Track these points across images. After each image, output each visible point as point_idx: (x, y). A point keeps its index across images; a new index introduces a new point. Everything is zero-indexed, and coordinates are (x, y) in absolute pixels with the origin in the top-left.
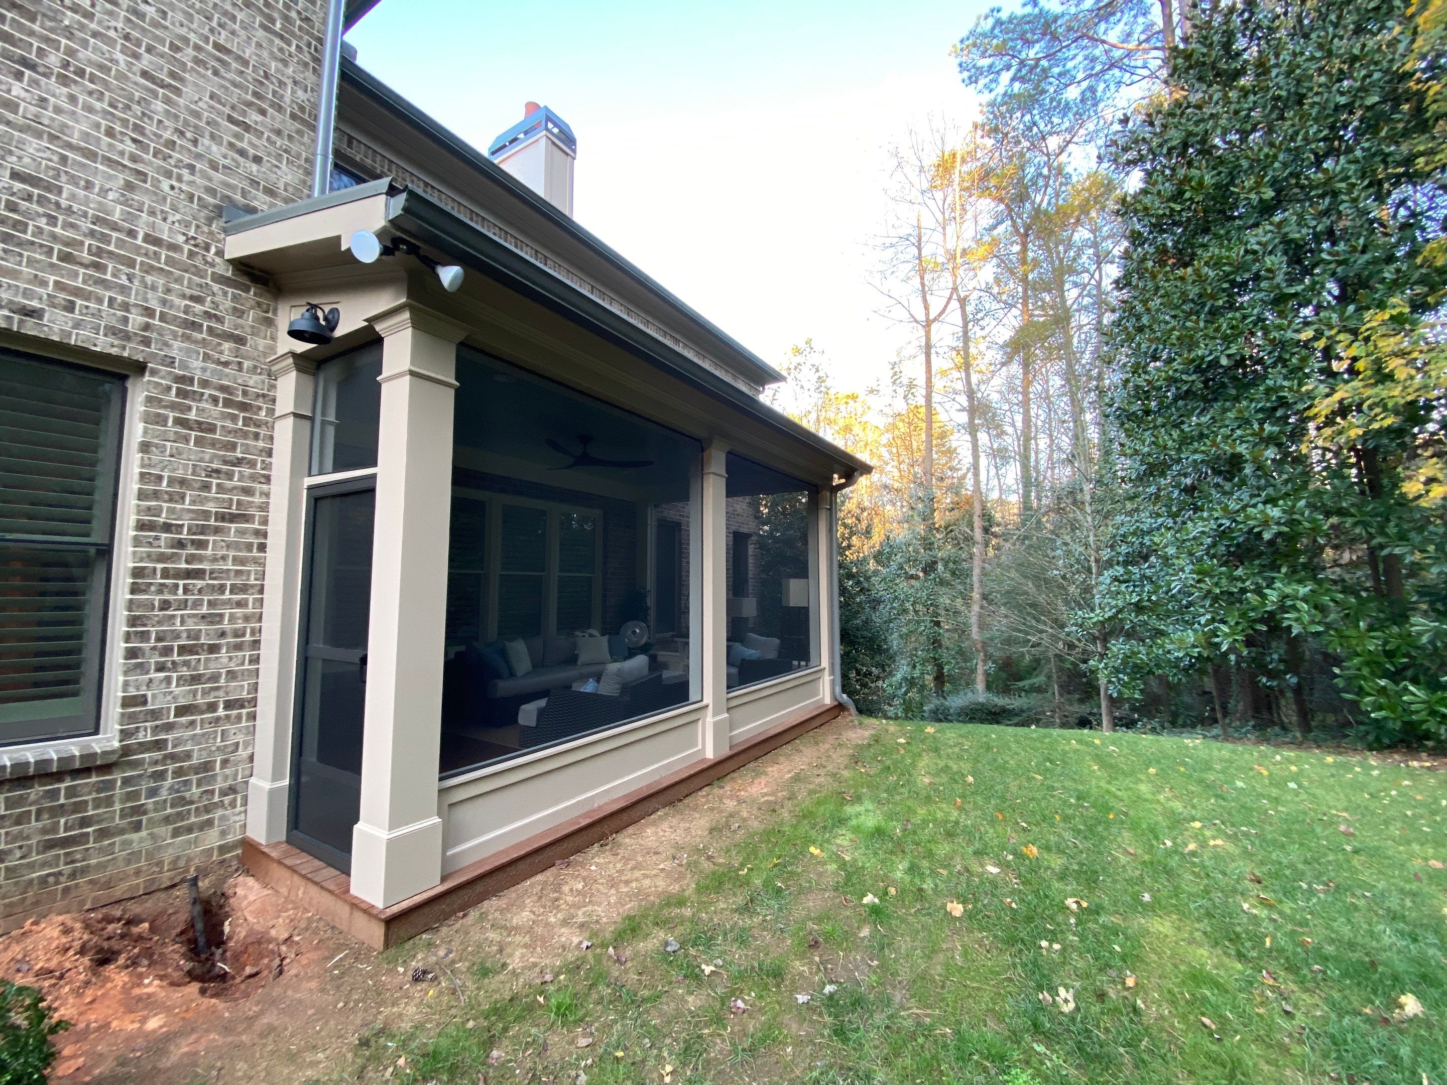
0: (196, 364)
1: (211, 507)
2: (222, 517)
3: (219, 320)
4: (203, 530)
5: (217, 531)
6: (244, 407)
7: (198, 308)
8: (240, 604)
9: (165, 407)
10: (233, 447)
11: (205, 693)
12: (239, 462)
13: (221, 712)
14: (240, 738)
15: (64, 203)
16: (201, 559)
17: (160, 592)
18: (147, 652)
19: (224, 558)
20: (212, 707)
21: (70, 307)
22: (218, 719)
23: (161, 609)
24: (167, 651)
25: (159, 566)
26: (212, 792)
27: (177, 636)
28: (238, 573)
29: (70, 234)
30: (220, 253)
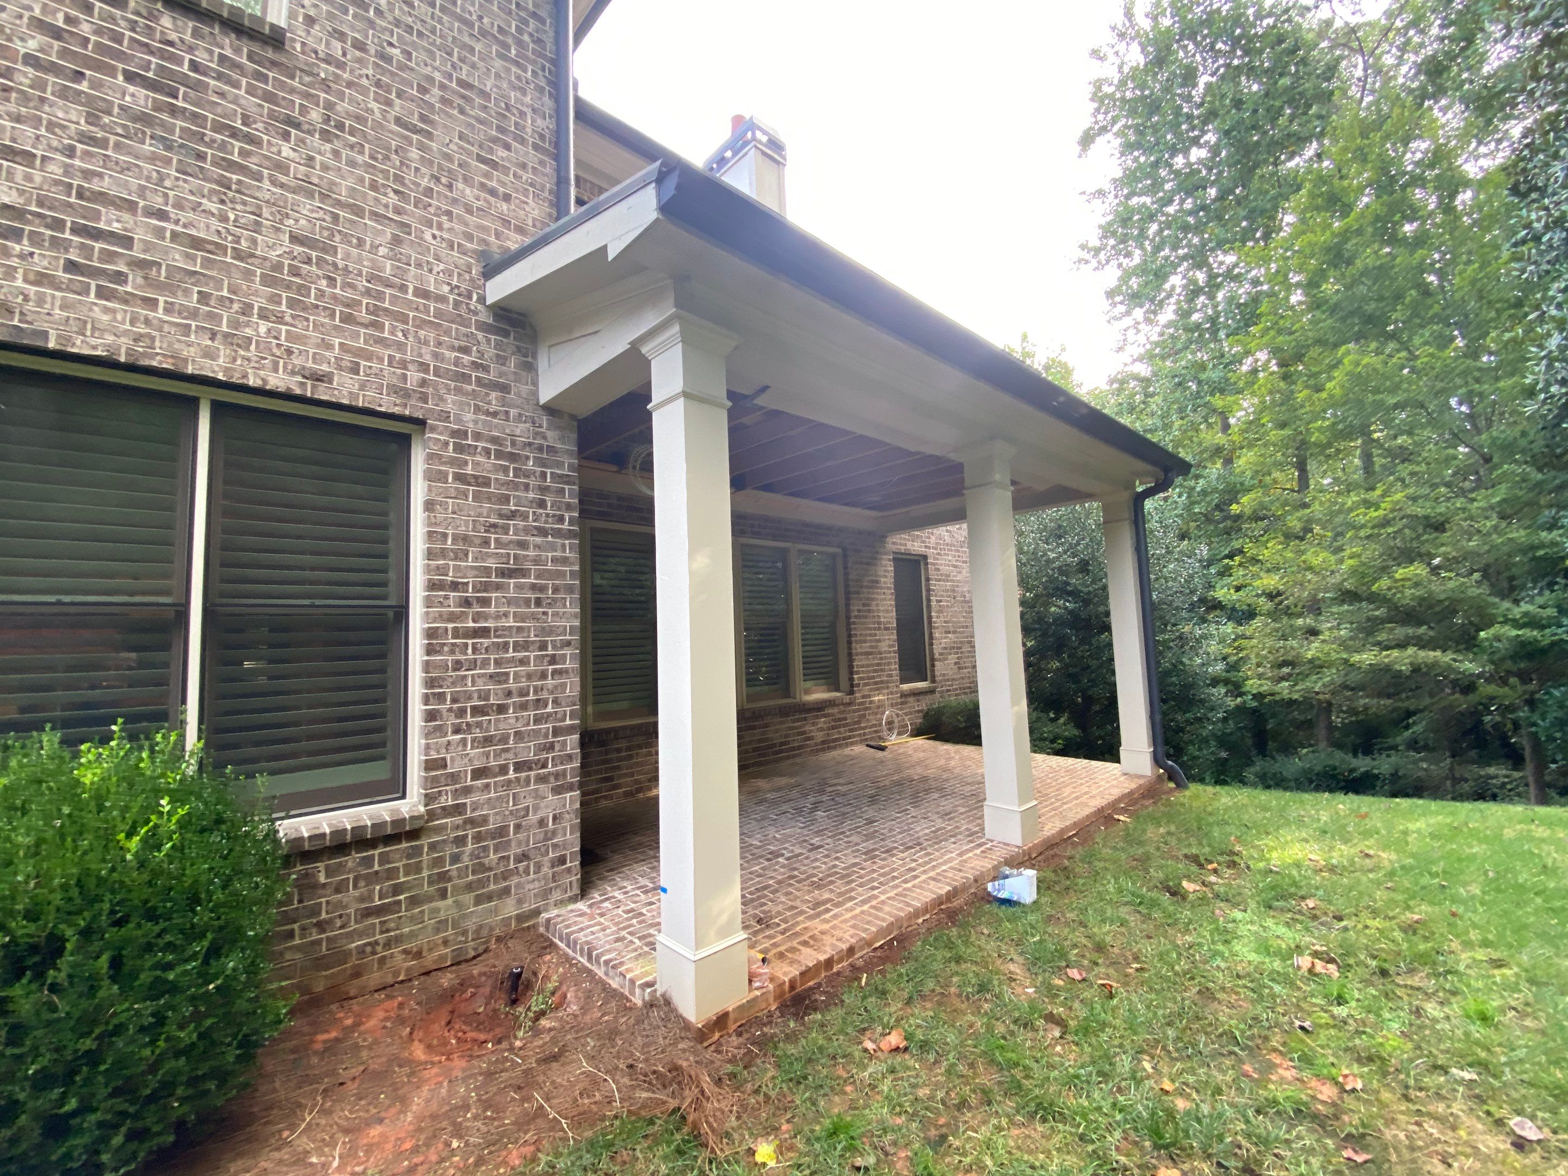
0: (469, 416)
1: (492, 564)
2: (502, 573)
3: (486, 369)
4: (486, 587)
5: (498, 587)
6: (513, 457)
7: (466, 358)
8: (523, 662)
9: (445, 463)
10: (506, 499)
11: (497, 755)
12: (513, 515)
13: (511, 775)
14: (529, 802)
15: (341, 264)
16: (486, 617)
17: (452, 652)
18: (445, 713)
19: (506, 615)
20: (503, 770)
21: (355, 370)
22: (509, 781)
23: (455, 670)
24: (461, 713)
25: (450, 626)
26: (508, 858)
27: (470, 698)
28: (519, 629)
29: (349, 294)
30: (482, 300)
